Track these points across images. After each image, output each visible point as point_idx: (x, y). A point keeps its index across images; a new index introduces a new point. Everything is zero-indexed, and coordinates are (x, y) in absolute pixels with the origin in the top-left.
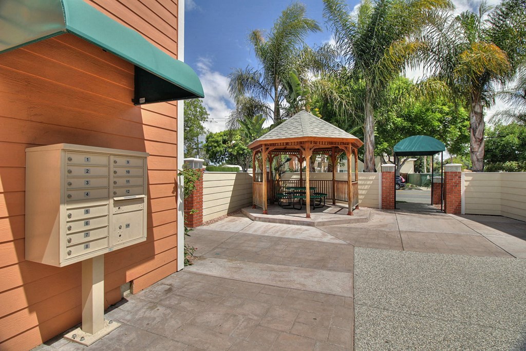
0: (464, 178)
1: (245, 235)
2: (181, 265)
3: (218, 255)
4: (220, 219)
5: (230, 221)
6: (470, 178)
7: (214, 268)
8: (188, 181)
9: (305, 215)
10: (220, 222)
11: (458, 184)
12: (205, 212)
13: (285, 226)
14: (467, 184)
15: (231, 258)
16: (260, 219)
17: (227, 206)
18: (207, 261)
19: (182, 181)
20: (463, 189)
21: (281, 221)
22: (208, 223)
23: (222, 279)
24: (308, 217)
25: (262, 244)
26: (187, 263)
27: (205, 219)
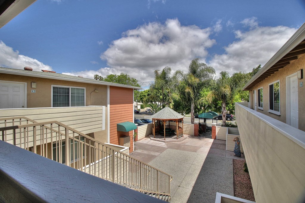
0: (217, 128)
1: (147, 144)
2: (134, 150)
3: (140, 149)
4: (142, 139)
5: (145, 140)
6: (219, 128)
7: (139, 151)
8: (135, 137)
9: (164, 139)
10: (142, 140)
11: (215, 130)
12: (138, 137)
13: (158, 142)
14: (218, 130)
15: (142, 149)
16: (152, 140)
17: (145, 135)
18: (138, 150)
19: (134, 137)
20: (217, 132)
21: (158, 141)
22: (139, 140)
23: (140, 153)
24: (165, 139)
25: (150, 147)
26: (135, 150)
27: (138, 139)
